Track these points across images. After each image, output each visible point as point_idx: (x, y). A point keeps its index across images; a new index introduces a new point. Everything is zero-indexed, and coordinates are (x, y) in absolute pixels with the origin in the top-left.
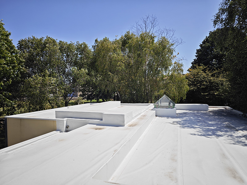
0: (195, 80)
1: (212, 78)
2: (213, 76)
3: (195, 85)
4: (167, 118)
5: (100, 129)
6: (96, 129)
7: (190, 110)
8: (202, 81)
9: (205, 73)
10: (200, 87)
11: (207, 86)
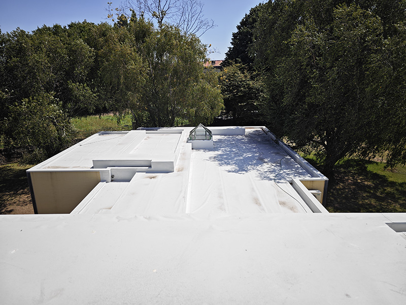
0: (230, 84)
1: (251, 83)
2: (252, 78)
3: (231, 92)
4: (204, 151)
5: (154, 177)
6: (151, 178)
7: (225, 135)
8: (239, 86)
9: (244, 73)
10: (237, 94)
11: (244, 92)
